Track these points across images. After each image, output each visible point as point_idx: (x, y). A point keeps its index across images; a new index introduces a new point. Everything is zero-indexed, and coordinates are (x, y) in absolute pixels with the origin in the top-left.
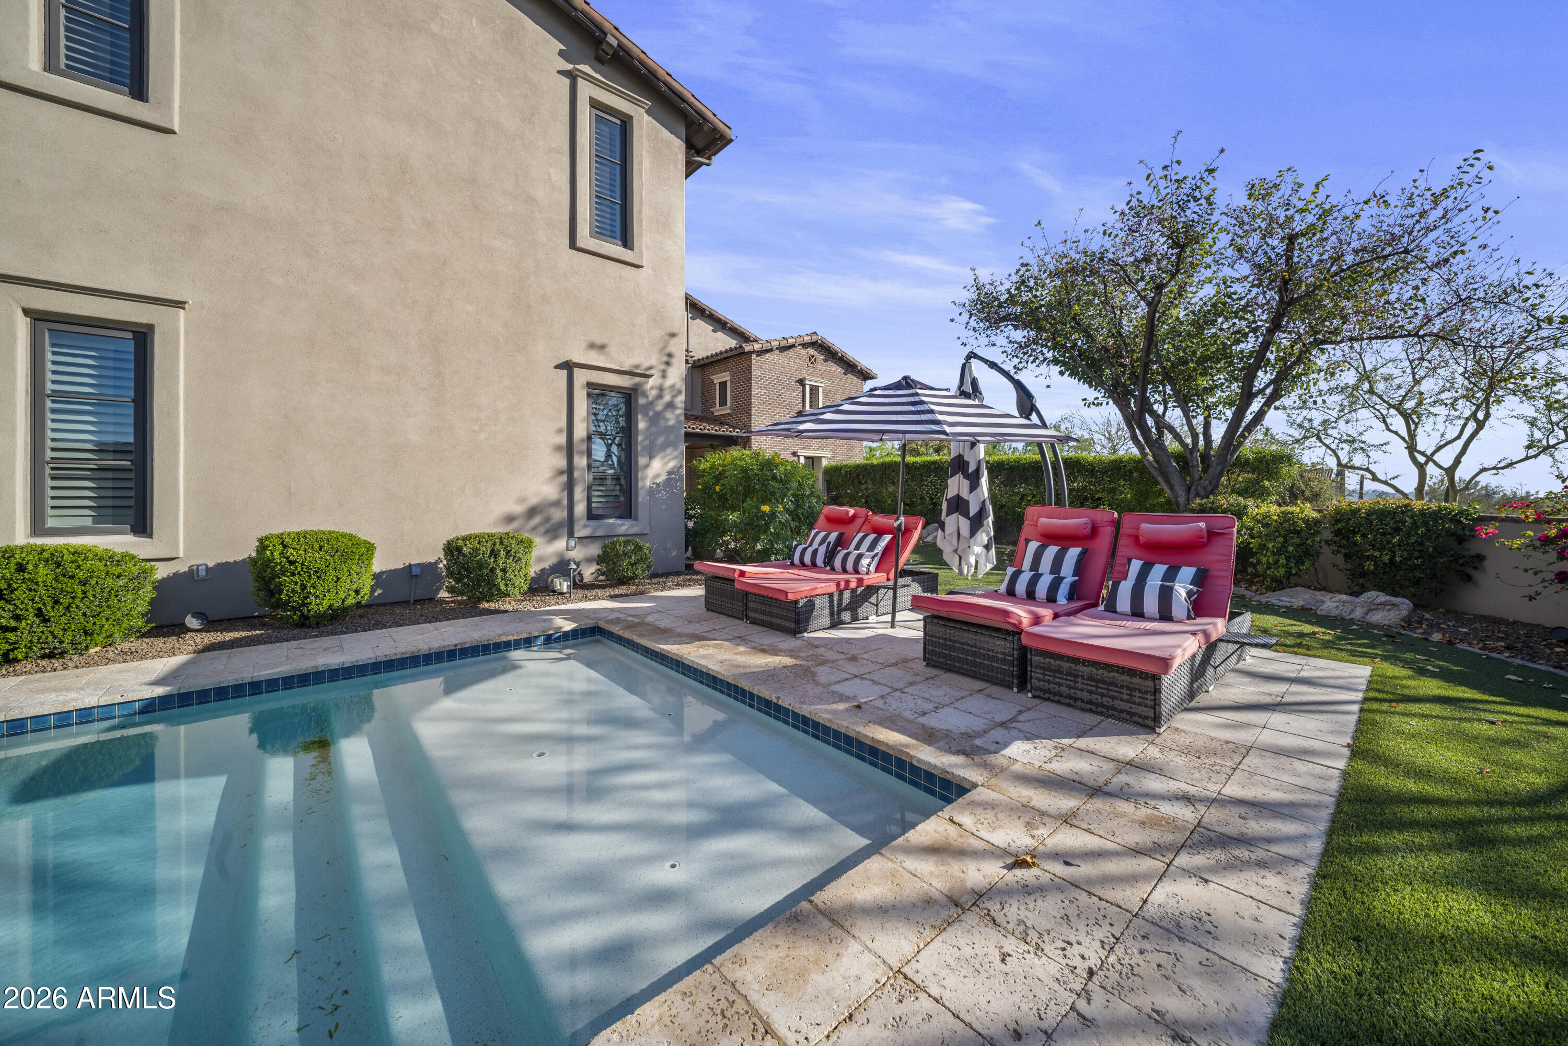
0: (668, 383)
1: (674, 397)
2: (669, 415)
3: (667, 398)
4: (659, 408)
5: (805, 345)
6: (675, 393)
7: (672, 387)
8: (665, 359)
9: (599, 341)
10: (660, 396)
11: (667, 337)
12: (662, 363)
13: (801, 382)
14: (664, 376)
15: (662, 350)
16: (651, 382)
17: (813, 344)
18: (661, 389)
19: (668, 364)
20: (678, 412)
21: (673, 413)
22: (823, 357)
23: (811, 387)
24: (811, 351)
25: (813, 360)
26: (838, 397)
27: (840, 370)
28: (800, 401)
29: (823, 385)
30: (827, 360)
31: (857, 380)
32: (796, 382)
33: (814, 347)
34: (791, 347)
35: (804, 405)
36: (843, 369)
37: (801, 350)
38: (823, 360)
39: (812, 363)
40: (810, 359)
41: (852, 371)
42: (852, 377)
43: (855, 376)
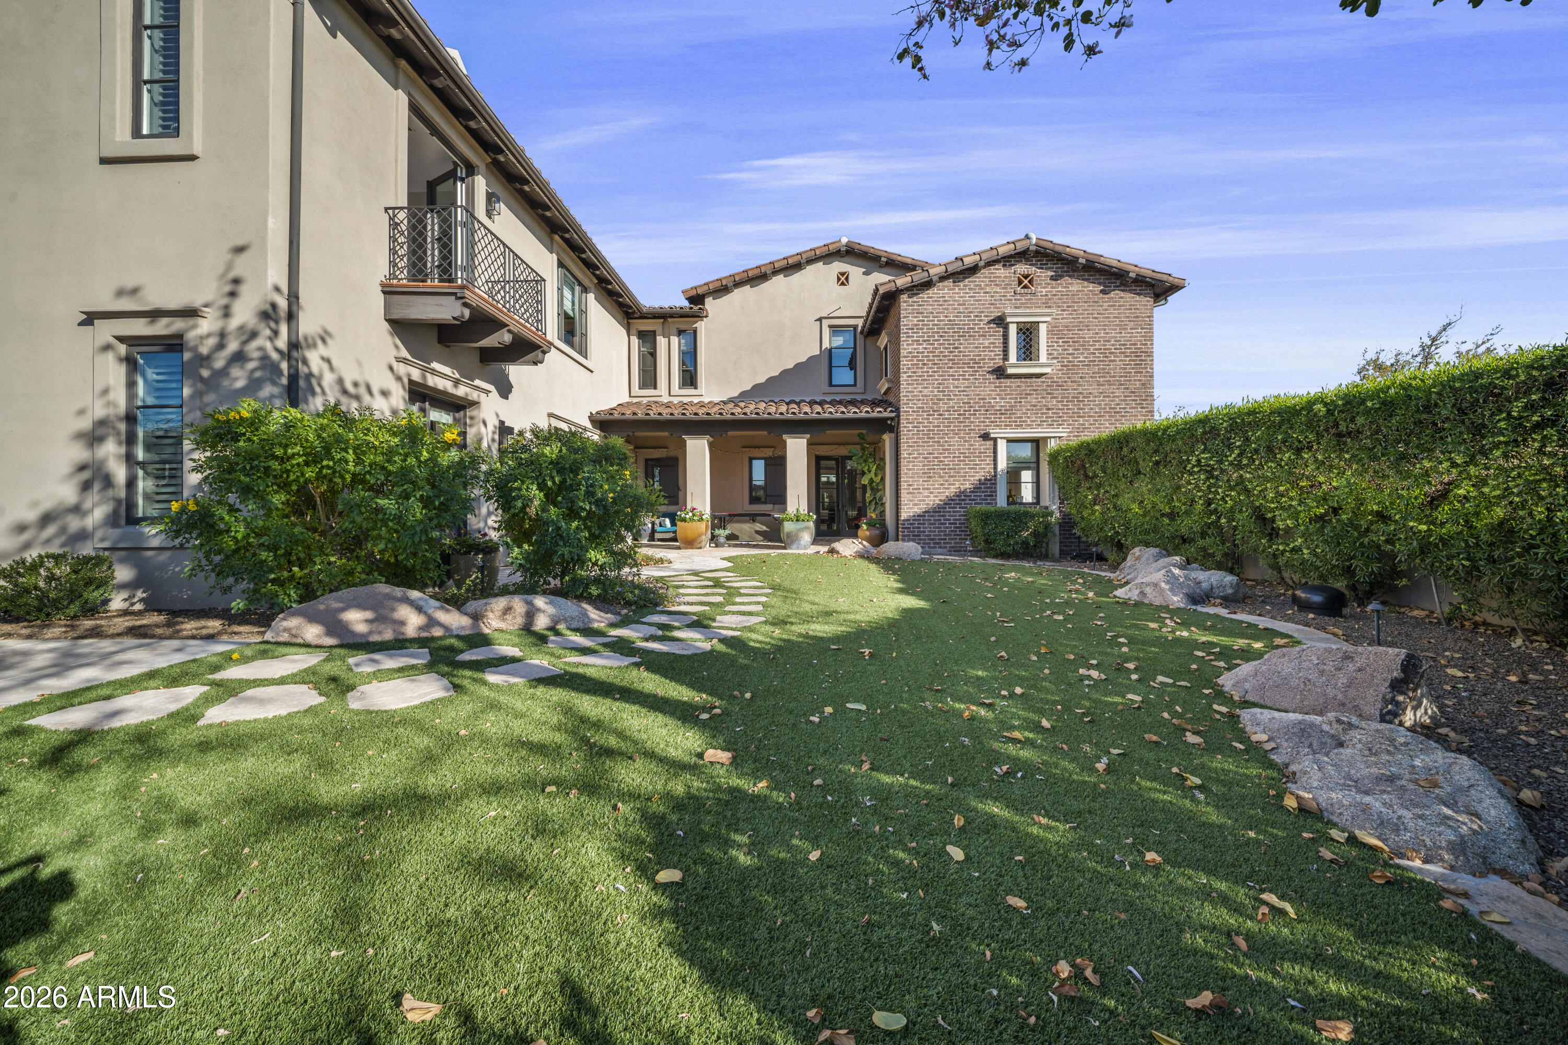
0: (234, 323)
1: (245, 343)
2: (236, 372)
3: (233, 346)
4: (219, 364)
5: (1008, 260)
6: (245, 337)
7: (241, 328)
8: (228, 288)
9: (130, 284)
10: (221, 346)
11: (229, 256)
12: (223, 296)
13: (1001, 321)
14: (226, 313)
15: (223, 276)
16: (206, 325)
17: (1022, 255)
18: (222, 335)
19: (233, 294)
20: (251, 365)
21: (242, 367)
22: (1050, 273)
23: (1022, 326)
24: (1022, 268)
25: (1026, 282)
26: (1088, 335)
27: (1091, 287)
28: (999, 351)
29: (1048, 319)
30: (1061, 277)
31: (1138, 298)
32: (989, 322)
33: (1027, 260)
34: (973, 270)
35: (1006, 357)
36: (1099, 284)
37: (1000, 271)
38: (1052, 278)
39: (1025, 287)
40: (1020, 282)
41: (1122, 284)
42: (1122, 294)
43: (1130, 291)
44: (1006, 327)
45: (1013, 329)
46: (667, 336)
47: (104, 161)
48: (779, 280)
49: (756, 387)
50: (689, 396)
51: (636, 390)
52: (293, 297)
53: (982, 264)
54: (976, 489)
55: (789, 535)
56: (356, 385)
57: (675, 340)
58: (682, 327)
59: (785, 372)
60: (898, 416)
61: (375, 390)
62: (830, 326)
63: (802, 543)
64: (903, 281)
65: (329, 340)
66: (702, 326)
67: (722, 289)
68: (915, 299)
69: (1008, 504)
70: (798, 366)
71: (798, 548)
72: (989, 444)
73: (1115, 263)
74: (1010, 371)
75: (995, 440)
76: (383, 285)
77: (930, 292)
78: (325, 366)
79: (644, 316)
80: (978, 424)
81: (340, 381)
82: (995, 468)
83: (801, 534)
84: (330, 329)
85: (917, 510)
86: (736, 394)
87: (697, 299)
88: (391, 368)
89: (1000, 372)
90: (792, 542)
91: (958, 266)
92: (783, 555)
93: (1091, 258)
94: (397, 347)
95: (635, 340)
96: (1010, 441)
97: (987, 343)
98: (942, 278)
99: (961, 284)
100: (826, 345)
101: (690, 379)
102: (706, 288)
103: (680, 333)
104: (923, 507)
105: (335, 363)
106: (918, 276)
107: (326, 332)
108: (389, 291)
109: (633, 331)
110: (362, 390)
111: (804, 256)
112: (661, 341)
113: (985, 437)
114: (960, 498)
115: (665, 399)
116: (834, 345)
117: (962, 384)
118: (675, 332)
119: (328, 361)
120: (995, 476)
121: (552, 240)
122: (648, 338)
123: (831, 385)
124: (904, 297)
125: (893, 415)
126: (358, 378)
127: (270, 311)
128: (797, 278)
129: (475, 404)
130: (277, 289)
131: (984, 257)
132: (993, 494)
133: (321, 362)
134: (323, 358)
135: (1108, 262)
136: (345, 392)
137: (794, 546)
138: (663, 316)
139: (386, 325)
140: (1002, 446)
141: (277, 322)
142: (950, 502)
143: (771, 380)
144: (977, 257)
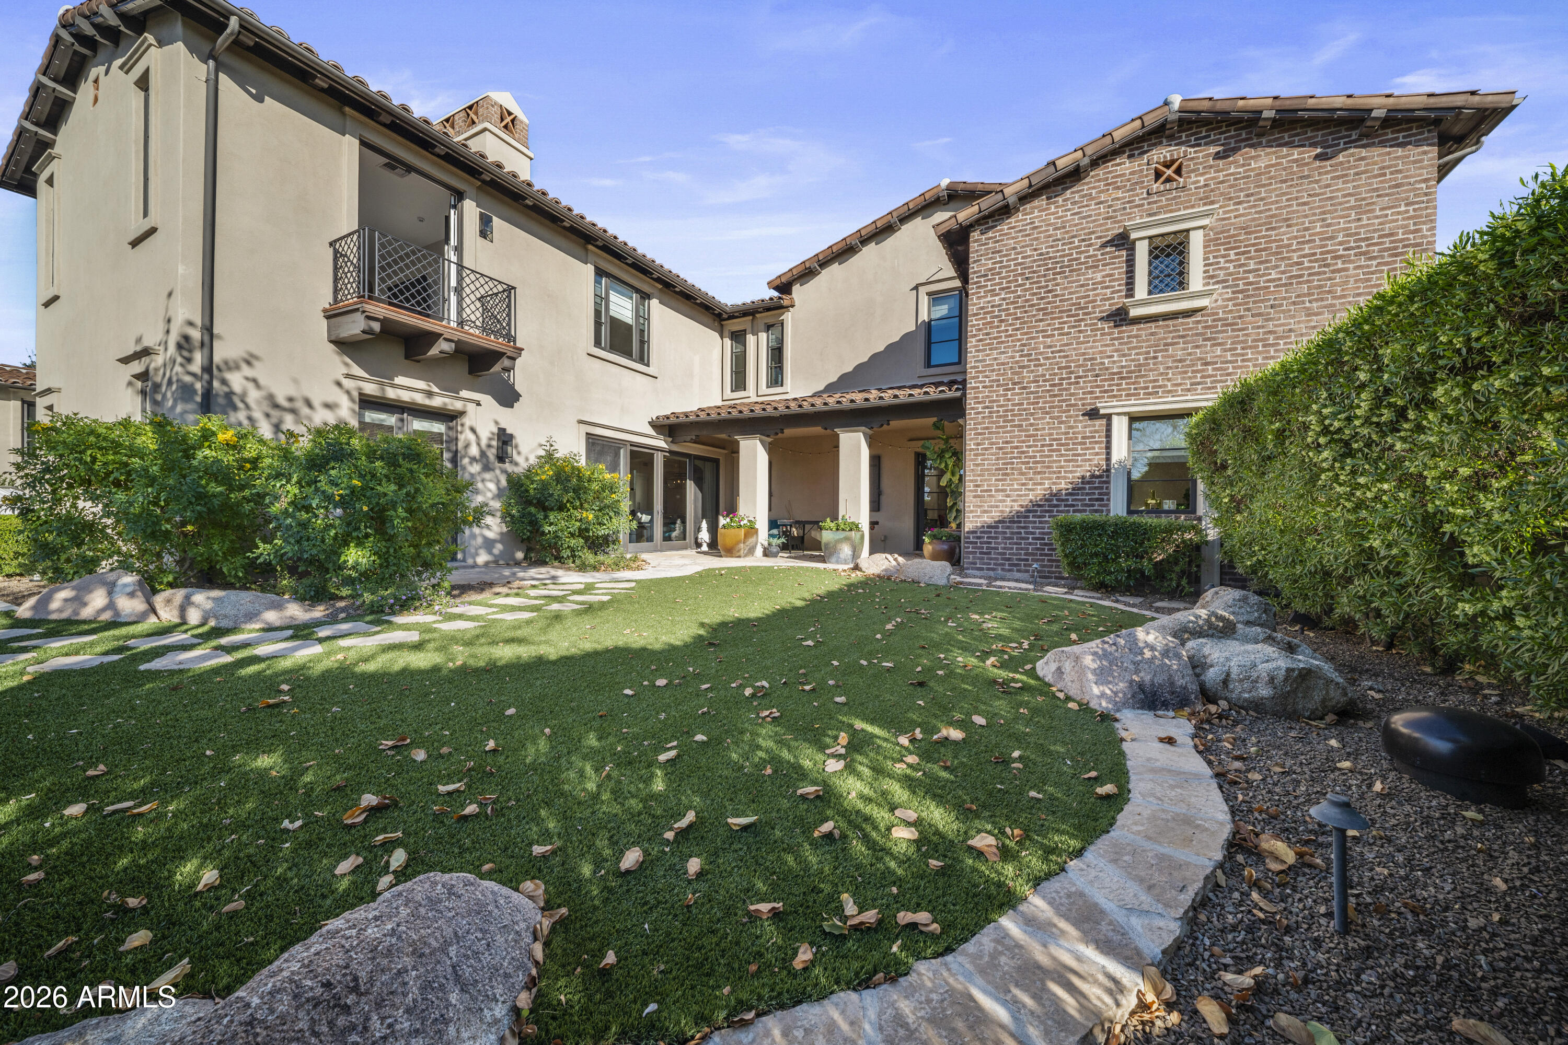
0: (168, 355)
1: (172, 370)
3: (168, 374)
4: (164, 389)
5: (1133, 146)
6: (172, 366)
8: (166, 328)
9: (139, 335)
10: (164, 374)
11: (167, 302)
13: (1122, 241)
14: (166, 347)
15: (165, 318)
16: (160, 360)
17: (1158, 133)
18: (165, 366)
21: (171, 390)
22: (1213, 150)
23: (1157, 241)
24: (1161, 153)
25: (1169, 172)
26: (1285, 235)
27: (1296, 154)
28: (1119, 285)
29: (1205, 222)
30: (1235, 150)
31: (1400, 152)
32: (1104, 246)
33: (1171, 137)
34: (1075, 175)
35: (1130, 292)
36: (1314, 145)
37: (1124, 166)
38: (1217, 156)
39: (1169, 180)
40: (1158, 175)
41: (1362, 136)
42: (1364, 152)
43: (1382, 144)
44: (1131, 249)
45: (1142, 251)
46: (755, 333)
47: (135, 244)
48: (870, 250)
49: (844, 378)
50: (776, 395)
51: (728, 394)
52: (208, 329)
53: (1086, 161)
54: (1076, 490)
55: (827, 545)
56: (291, 399)
57: (763, 336)
58: (771, 321)
59: (875, 357)
60: (964, 395)
61: (316, 403)
62: (929, 294)
63: (842, 556)
64: (966, 214)
65: (255, 362)
66: (788, 317)
67: (806, 273)
68: (990, 234)
69: (1130, 512)
70: (891, 347)
71: (838, 562)
72: (1100, 424)
73: (1339, 102)
74: (1134, 312)
75: (1109, 417)
76: (325, 311)
77: (1012, 220)
78: (250, 386)
79: (732, 317)
80: (1081, 397)
81: (271, 398)
82: (1108, 459)
83: (839, 546)
84: (256, 352)
85: (987, 519)
86: (822, 388)
87: (784, 287)
88: (339, 384)
89: (1119, 317)
90: (831, 554)
91: (1051, 174)
92: (817, 569)
93: (1288, 105)
94: (346, 364)
95: (728, 342)
96: (1134, 419)
97: (1099, 277)
98: (1025, 198)
99: (1060, 199)
100: (924, 316)
101: (776, 377)
102: (790, 275)
103: (768, 327)
104: (995, 515)
105: (262, 381)
106: (987, 203)
107: (252, 356)
108: (331, 315)
109: (726, 333)
110: (299, 405)
111: (895, 215)
112: (751, 339)
113: (1093, 414)
114: (1053, 501)
115: (754, 399)
116: (935, 315)
117: (1058, 341)
118: (762, 327)
119: (254, 381)
120: (1108, 470)
121: (587, 250)
122: (738, 337)
123: (928, 365)
124: (975, 235)
125: (958, 394)
126: (292, 392)
127: (183, 342)
128: (891, 242)
129: (462, 413)
130: (191, 324)
131: (1089, 151)
132: (1103, 497)
133: (244, 382)
134: (247, 379)
135: (1325, 103)
136: (276, 406)
137: (834, 559)
138: (750, 312)
139: (332, 346)
140: (1120, 427)
141: (190, 351)
142: (1035, 509)
143: (859, 367)
144: (1080, 153)
